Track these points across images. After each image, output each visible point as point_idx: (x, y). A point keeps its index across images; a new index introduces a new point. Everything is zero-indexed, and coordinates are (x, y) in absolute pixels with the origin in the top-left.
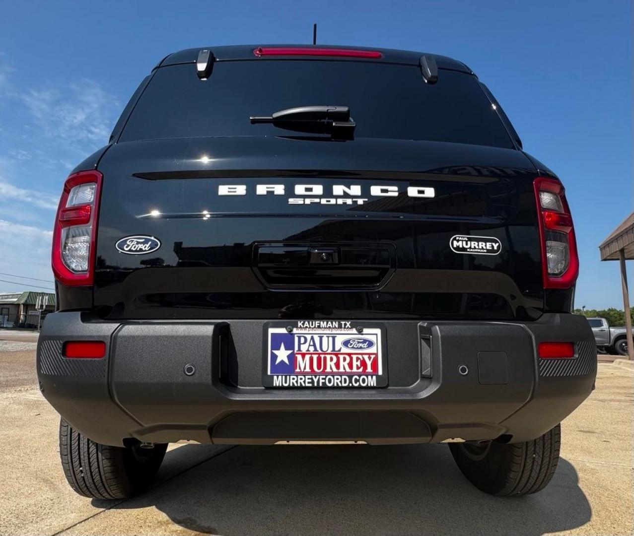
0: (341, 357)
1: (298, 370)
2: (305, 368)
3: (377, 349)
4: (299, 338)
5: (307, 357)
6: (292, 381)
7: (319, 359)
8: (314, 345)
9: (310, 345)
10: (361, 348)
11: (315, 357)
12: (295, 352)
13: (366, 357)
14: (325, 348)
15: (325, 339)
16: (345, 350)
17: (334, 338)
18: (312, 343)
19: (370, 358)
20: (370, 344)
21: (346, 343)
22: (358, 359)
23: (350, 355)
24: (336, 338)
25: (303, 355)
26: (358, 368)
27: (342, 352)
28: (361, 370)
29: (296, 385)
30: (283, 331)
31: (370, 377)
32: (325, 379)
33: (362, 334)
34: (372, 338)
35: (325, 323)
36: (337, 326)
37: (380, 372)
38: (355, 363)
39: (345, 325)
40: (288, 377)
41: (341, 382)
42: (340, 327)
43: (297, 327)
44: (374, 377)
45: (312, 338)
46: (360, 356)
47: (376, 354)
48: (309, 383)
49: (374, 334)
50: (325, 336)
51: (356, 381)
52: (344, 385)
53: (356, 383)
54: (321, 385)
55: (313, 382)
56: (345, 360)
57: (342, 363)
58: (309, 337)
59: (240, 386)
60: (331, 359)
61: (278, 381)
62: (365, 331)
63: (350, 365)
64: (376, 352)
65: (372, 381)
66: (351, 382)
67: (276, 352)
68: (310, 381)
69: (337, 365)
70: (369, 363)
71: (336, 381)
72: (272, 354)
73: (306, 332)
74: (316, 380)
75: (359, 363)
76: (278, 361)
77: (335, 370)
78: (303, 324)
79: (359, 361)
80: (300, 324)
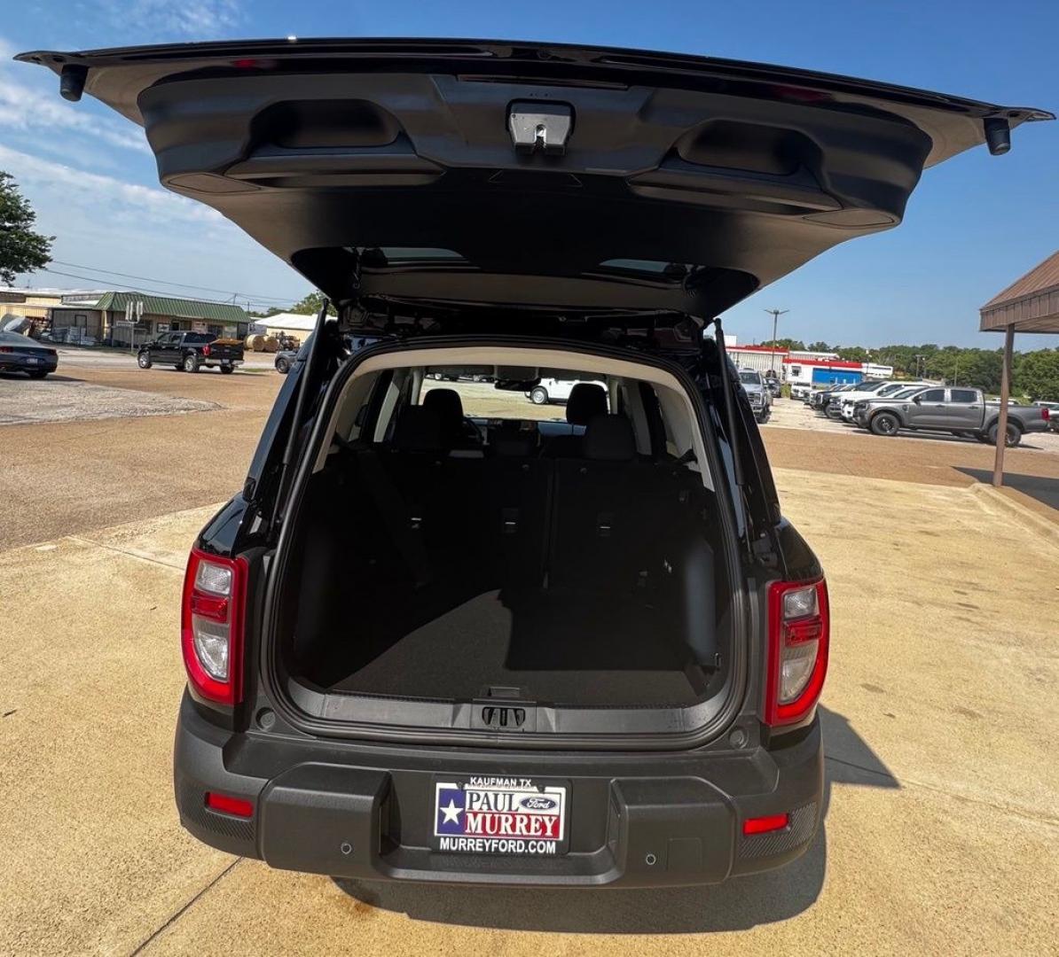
0: (518, 818)
1: (468, 831)
2: (476, 829)
3: (560, 811)
4: (472, 795)
5: (480, 817)
6: (462, 844)
7: (493, 819)
8: (488, 803)
9: (483, 803)
10: (541, 808)
11: (488, 817)
12: (467, 810)
13: (546, 819)
14: (500, 807)
15: (500, 797)
16: (523, 810)
17: (511, 796)
18: (485, 801)
19: (550, 820)
20: (553, 804)
21: (525, 803)
22: (537, 820)
23: (528, 816)
24: (514, 797)
25: (475, 815)
26: (536, 831)
27: (519, 812)
28: (539, 833)
29: (465, 849)
30: (453, 786)
31: (548, 843)
32: (498, 844)
33: (544, 793)
34: (555, 798)
35: (502, 780)
36: (515, 784)
37: (561, 838)
38: (533, 825)
39: (525, 783)
40: (456, 840)
41: (516, 847)
42: (519, 784)
43: (469, 783)
44: (554, 844)
45: (486, 795)
46: (540, 818)
47: (559, 817)
48: (480, 847)
49: (557, 794)
50: (501, 793)
51: (533, 847)
52: (519, 850)
53: (532, 849)
54: (493, 850)
55: (484, 847)
56: (522, 820)
57: (518, 824)
58: (482, 794)
59: (404, 844)
60: (507, 820)
61: (445, 844)
62: (548, 789)
63: (528, 827)
64: (557, 813)
65: (551, 848)
66: (527, 847)
67: (444, 809)
68: (481, 845)
69: (513, 827)
70: (549, 826)
71: (511, 846)
72: (440, 812)
73: (480, 788)
74: (487, 845)
75: (538, 825)
76: (446, 819)
77: (510, 832)
78: (476, 781)
79: (538, 823)
80: (473, 780)
